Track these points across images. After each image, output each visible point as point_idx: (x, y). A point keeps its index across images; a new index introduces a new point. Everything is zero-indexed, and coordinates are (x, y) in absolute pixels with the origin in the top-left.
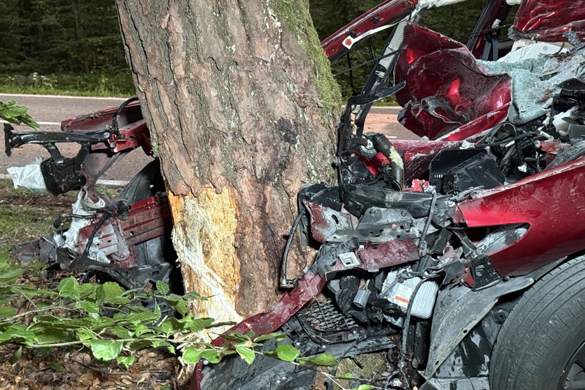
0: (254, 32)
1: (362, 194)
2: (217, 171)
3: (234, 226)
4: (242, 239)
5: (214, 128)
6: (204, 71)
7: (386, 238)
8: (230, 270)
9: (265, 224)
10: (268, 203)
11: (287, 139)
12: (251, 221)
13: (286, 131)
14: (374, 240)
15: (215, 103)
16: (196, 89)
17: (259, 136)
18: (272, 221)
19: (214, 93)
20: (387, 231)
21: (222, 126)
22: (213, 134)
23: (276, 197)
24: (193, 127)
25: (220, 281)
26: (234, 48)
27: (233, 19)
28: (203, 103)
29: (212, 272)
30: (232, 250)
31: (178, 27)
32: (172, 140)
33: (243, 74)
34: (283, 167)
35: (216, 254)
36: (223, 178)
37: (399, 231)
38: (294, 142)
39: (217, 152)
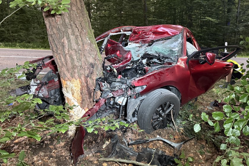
0: (84, 43)
1: (111, 79)
2: (76, 75)
3: (80, 87)
4: (82, 90)
5: (75, 65)
6: (73, 52)
7: (116, 89)
8: (79, 98)
9: (87, 86)
10: (88, 82)
11: (92, 67)
12: (84, 86)
13: (92, 65)
14: (114, 89)
15: (75, 59)
16: (71, 56)
17: (86, 67)
18: (89, 86)
19: (75, 57)
20: (117, 87)
21: (77, 65)
22: (75, 66)
23: (90, 80)
24: (70, 65)
25: (77, 100)
26: (80, 47)
27: (80, 40)
28: (72, 59)
29: (74, 99)
30: (80, 93)
31: (66, 42)
32: (64, 68)
33: (82, 53)
34: (92, 73)
35: (75, 94)
36: (77, 76)
37: (119, 87)
38: (94, 68)
39: (76, 71)
